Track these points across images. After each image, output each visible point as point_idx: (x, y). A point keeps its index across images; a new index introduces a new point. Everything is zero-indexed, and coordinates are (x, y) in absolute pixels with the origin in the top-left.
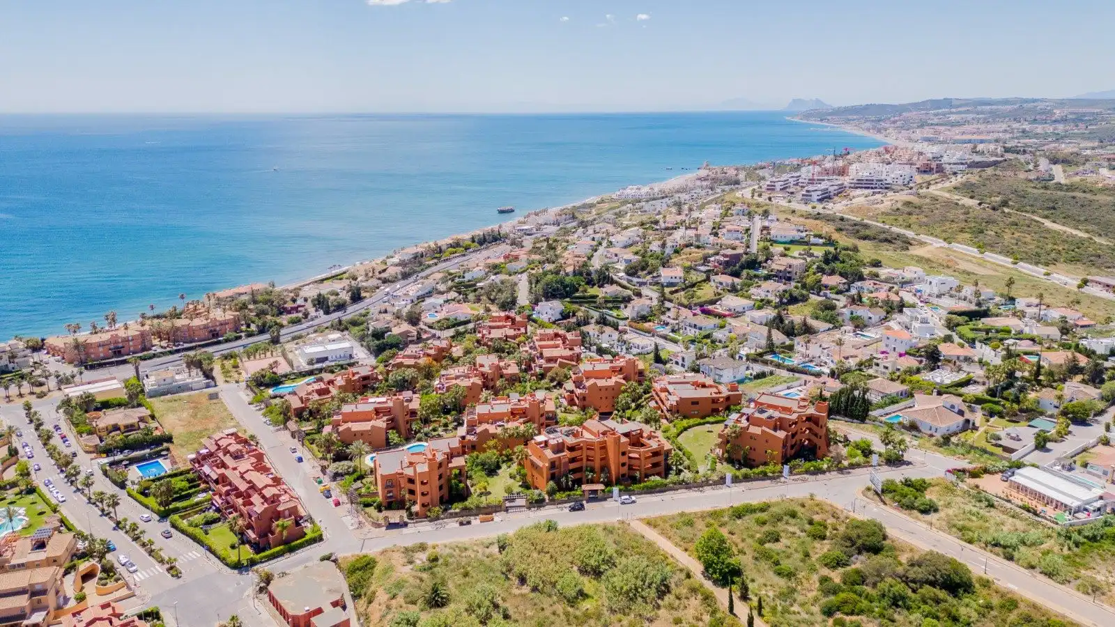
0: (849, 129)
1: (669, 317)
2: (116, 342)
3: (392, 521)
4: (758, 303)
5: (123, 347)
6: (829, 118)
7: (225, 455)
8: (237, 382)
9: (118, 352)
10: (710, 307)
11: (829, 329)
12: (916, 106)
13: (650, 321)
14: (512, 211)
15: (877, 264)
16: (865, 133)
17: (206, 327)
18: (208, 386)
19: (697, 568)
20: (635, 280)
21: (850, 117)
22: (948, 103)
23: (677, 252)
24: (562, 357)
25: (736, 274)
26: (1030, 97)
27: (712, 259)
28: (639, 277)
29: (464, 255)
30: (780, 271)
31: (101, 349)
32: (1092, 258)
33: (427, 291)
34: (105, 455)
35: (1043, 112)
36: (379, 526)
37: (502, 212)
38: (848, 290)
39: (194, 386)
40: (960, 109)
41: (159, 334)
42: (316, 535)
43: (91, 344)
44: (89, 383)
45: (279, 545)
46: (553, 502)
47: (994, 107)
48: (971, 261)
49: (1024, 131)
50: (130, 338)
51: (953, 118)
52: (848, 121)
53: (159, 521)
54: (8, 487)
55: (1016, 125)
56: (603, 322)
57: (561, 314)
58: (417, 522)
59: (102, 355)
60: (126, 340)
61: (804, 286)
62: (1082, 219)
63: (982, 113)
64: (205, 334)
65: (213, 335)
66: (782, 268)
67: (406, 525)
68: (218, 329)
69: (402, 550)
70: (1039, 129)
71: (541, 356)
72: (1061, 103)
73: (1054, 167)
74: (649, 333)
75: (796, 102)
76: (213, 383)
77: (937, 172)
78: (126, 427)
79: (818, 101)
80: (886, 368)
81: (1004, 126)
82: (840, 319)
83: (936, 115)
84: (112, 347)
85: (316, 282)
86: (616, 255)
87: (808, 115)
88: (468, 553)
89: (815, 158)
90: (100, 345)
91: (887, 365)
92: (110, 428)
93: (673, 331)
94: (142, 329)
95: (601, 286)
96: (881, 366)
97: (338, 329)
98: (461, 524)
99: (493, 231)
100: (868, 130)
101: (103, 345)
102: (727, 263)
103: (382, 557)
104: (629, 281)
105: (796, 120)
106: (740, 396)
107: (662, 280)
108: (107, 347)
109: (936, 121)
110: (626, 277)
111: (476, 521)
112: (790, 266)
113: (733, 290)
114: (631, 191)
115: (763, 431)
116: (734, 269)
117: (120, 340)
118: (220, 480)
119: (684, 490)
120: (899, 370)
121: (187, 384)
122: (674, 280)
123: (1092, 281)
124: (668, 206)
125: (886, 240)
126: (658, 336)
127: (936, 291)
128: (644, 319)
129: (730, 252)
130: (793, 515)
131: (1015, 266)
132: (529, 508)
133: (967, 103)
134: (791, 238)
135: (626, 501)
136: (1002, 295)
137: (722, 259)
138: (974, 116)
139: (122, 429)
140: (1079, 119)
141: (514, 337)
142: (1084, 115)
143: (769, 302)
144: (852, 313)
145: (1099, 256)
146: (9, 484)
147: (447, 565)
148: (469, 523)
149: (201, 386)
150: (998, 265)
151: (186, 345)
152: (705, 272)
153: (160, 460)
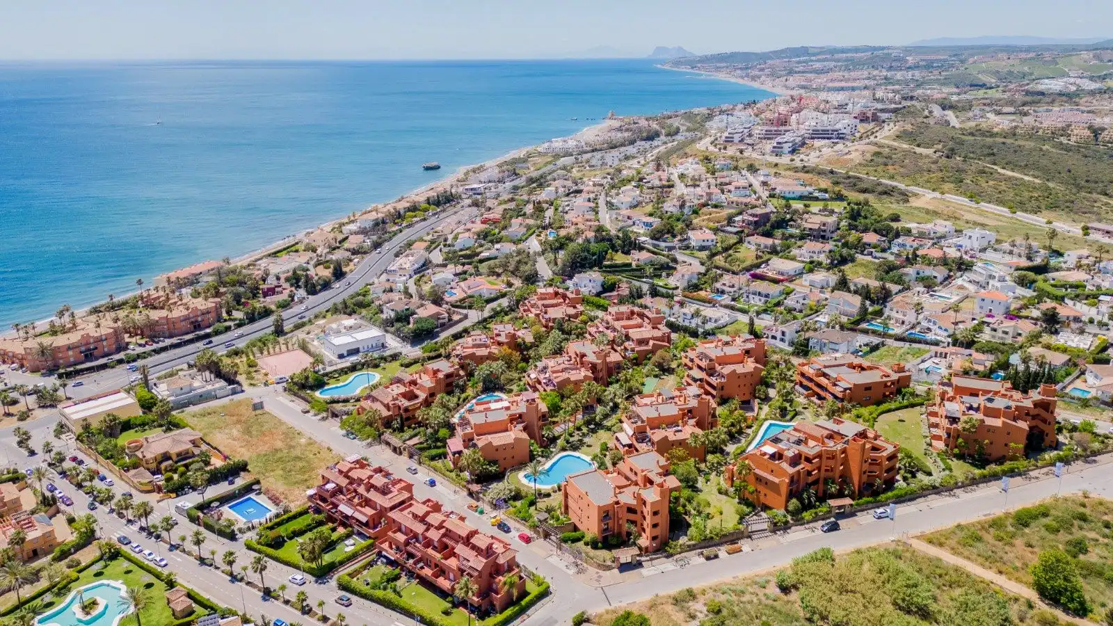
0: (722, 76)
1: (724, 284)
2: (88, 343)
3: (623, 560)
4: (808, 266)
5: (96, 348)
6: (699, 65)
7: (368, 491)
8: (266, 384)
9: (89, 356)
10: (758, 271)
11: (900, 291)
12: (777, 54)
13: (701, 289)
14: (438, 167)
15: (896, 218)
16: (741, 81)
17: (186, 318)
18: (234, 392)
19: (1033, 595)
20: (663, 245)
21: (718, 65)
22: (804, 51)
23: (695, 212)
24: (654, 339)
25: (768, 234)
26: (877, 45)
27: (737, 219)
28: (665, 241)
29: (425, 220)
30: (815, 230)
31: (70, 353)
32: (1068, 204)
33: (421, 264)
34: (174, 495)
35: (897, 59)
36: (609, 568)
37: (428, 169)
38: (889, 248)
39: (219, 393)
40: (820, 57)
41: (134, 331)
42: (541, 589)
43: (59, 348)
44: (90, 400)
45: (506, 609)
46: (799, 522)
47: (849, 55)
48: (970, 212)
49: (886, 78)
50: (104, 337)
51: (817, 65)
52: (718, 69)
53: (316, 582)
54: (72, 550)
55: (876, 72)
56: (655, 293)
57: (602, 286)
58: (651, 560)
59: (72, 359)
60: (99, 340)
61: (846, 245)
62: (1023, 164)
63: (838, 61)
64: (186, 325)
65: (195, 327)
66: (816, 227)
67: (639, 565)
68: (200, 319)
69: (671, 601)
70: (899, 75)
71: (628, 338)
72: (908, 50)
73: (946, 112)
74: (709, 303)
75: (659, 49)
76: (239, 388)
77: (873, 121)
78: (179, 455)
79: (680, 49)
80: (1006, 333)
81: (865, 74)
82: (907, 279)
83: (799, 62)
84: (83, 349)
85: (269, 255)
86: (629, 218)
87: (678, 63)
88: (746, 598)
89: (724, 107)
90: (69, 348)
91: (1006, 330)
92: (159, 459)
93: (734, 300)
94: (116, 325)
95: (627, 253)
96: (1000, 331)
97: (345, 313)
98: (708, 558)
99: (445, 192)
100: (742, 78)
101: (73, 348)
102: (756, 222)
103: (652, 612)
104: (655, 246)
105: (667, 67)
106: (909, 377)
107: (693, 244)
108: (77, 350)
109: (801, 69)
110: (651, 241)
111: (722, 552)
112: (824, 225)
113: (774, 251)
114: (558, 144)
115: (1003, 422)
116: (766, 229)
117: (92, 341)
118: (371, 524)
119: (934, 496)
120: (1020, 335)
121: (209, 392)
122: (706, 244)
123: (1092, 228)
124: (620, 160)
125: (885, 193)
126: (721, 306)
127: (976, 245)
128: (696, 287)
129: (759, 211)
130: (1083, 518)
131: (1014, 216)
132: (774, 532)
133: (822, 51)
134: (799, 194)
135: (882, 515)
136: (1045, 248)
137: (751, 219)
138: (834, 63)
139: (175, 458)
140: (929, 66)
141: (576, 316)
142: (932, 62)
143: (820, 264)
144: (918, 274)
145: (1073, 202)
146: (73, 546)
147: (736, 616)
148: (716, 557)
149: (226, 393)
150: (999, 215)
151: (168, 342)
152: (736, 233)
153: (252, 496)
